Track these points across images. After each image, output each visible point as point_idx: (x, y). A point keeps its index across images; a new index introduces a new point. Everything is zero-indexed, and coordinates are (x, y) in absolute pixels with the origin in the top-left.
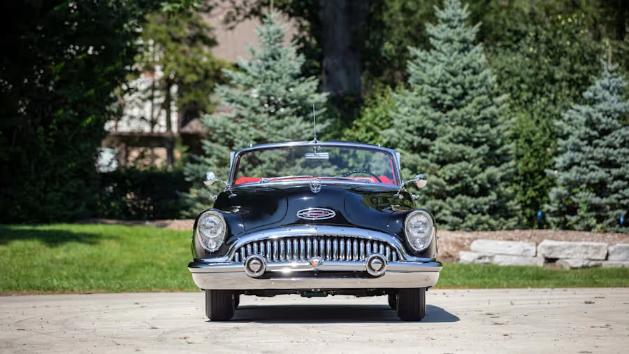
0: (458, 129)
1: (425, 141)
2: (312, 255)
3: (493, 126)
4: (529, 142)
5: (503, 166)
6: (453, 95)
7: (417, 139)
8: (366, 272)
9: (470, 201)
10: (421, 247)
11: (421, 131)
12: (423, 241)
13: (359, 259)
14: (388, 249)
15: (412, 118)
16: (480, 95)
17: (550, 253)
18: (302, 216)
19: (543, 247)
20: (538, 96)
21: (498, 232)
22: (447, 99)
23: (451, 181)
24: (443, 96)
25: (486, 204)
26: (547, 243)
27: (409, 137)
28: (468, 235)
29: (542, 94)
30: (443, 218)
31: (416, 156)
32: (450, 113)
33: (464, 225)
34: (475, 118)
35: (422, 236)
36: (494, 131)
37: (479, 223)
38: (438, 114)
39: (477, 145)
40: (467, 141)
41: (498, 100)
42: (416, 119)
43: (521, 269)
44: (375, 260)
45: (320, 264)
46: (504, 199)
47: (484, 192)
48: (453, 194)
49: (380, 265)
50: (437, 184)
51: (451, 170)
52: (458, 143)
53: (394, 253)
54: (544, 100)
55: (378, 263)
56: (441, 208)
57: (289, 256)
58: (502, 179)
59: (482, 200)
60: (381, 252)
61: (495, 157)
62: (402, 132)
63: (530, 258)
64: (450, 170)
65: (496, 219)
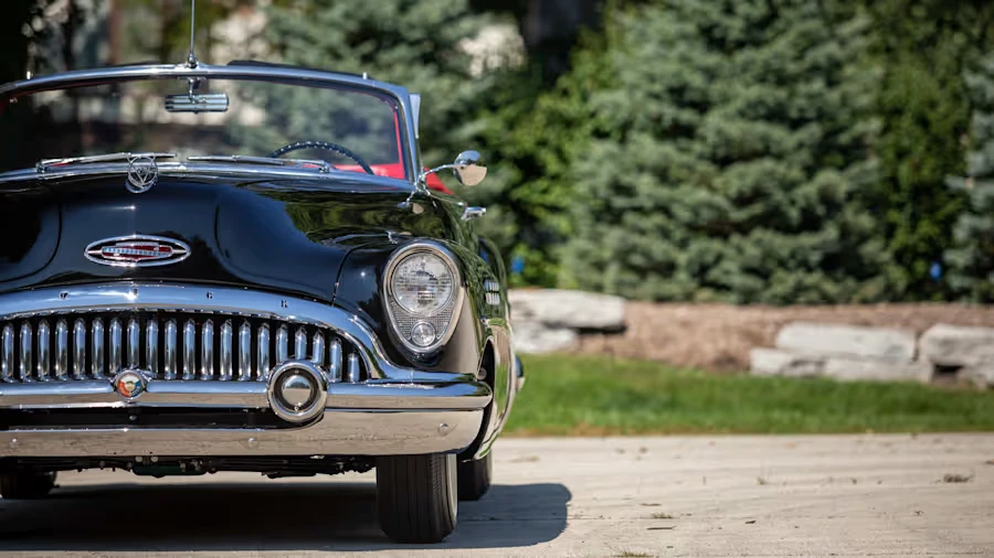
0: (755, 92)
1: (687, 116)
2: (125, 364)
3: (831, 83)
4: (923, 122)
5: (855, 170)
6: (747, 18)
7: (669, 112)
8: (270, 410)
9: (782, 244)
10: (426, 343)
11: (678, 94)
12: (434, 326)
13: (254, 373)
14: (335, 347)
15: (658, 68)
16: (804, 17)
17: (947, 353)
18: (99, 257)
19: (934, 341)
20: (947, 31)
21: (841, 310)
22: (735, 27)
23: (742, 201)
24: (727, 21)
25: (814, 248)
26: (940, 331)
27: (653, 107)
28: (776, 315)
29: (955, 27)
30: (724, 280)
31: (668, 149)
32: (742, 57)
33: (767, 294)
34: (792, 68)
35: (429, 311)
36: (834, 96)
37: (800, 289)
38: (713, 59)
39: (796, 124)
40: (776, 115)
41: (846, 29)
42: (669, 68)
43: (879, 389)
44: (294, 378)
45: (142, 387)
46: (854, 239)
47: (810, 223)
48: (743, 229)
49: (306, 393)
50: (710, 206)
51: (741, 176)
52: (755, 119)
53: (353, 359)
54: (959, 39)
55: (303, 386)
56: (719, 258)
57: (62, 364)
58: (850, 196)
59: (807, 240)
60: (317, 358)
61: (834, 149)
62: (639, 95)
63: (902, 365)
64: (740, 178)
65: (837, 281)
